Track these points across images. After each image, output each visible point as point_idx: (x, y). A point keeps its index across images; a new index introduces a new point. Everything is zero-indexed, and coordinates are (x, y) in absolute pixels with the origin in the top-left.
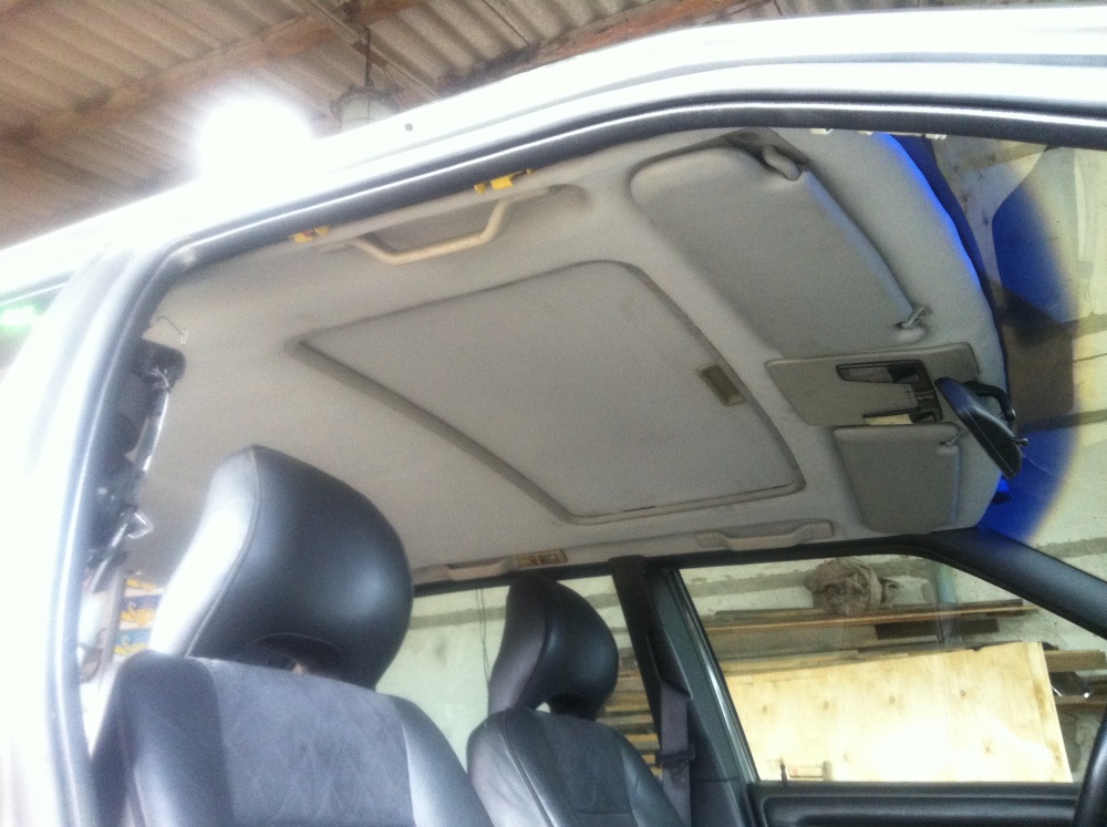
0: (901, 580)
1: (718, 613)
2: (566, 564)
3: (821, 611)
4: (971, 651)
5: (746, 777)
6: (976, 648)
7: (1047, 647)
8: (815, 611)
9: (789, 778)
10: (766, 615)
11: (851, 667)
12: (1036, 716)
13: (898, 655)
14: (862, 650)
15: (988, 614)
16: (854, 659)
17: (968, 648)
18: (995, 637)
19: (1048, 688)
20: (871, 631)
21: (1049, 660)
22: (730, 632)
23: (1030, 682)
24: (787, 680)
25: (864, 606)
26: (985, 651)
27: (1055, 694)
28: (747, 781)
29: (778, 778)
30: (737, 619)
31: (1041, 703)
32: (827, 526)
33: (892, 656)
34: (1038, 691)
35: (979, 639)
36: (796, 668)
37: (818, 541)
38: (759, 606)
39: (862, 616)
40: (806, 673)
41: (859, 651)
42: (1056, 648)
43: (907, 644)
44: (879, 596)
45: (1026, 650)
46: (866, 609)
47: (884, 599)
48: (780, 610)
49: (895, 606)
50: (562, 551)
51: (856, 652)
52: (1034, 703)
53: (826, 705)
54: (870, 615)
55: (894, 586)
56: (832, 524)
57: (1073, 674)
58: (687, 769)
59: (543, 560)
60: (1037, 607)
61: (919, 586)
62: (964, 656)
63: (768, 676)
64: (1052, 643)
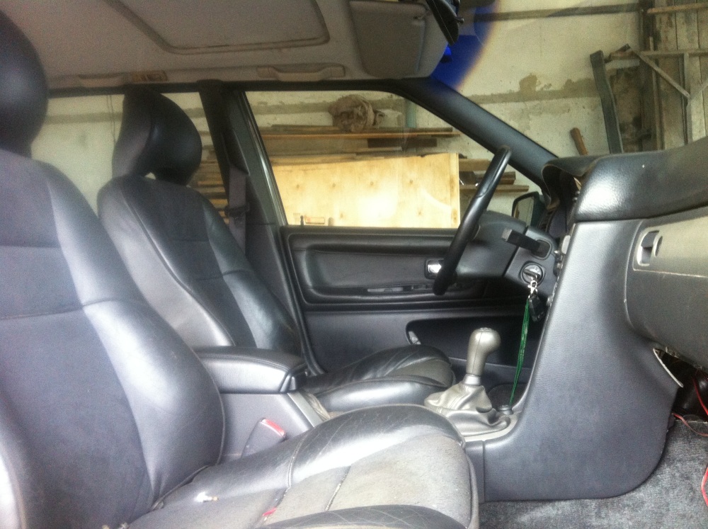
0: (386, 112)
1: (273, 126)
2: (167, 82)
3: (337, 129)
4: (419, 158)
5: (280, 223)
6: (423, 156)
7: (461, 156)
8: (333, 129)
9: (305, 224)
10: (304, 129)
11: (351, 164)
12: (449, 195)
13: (378, 158)
14: (358, 154)
15: (432, 136)
16: (353, 159)
17: (418, 155)
18: (434, 150)
19: (457, 180)
20: (366, 142)
21: (461, 164)
22: (280, 138)
23: (448, 177)
24: (312, 170)
25: (362, 126)
26: (427, 157)
27: (460, 183)
28: (281, 225)
29: (299, 224)
30: (285, 130)
31: (452, 188)
32: (340, 69)
33: (375, 158)
34: (452, 181)
35: (426, 150)
36: (318, 163)
37: (335, 79)
38: (299, 123)
39: (361, 133)
40: (324, 166)
41: (355, 154)
42: (466, 158)
43: (384, 152)
44: (372, 121)
45: (449, 157)
46: (364, 129)
47: (375, 123)
48: (312, 126)
49: (381, 128)
50: (164, 72)
51: (354, 155)
52: (449, 188)
53: (334, 185)
54: (365, 133)
55: (382, 115)
56: (344, 68)
57: (472, 173)
58: (244, 217)
59: (150, 78)
60: (459, 132)
61: (396, 116)
62: (416, 161)
63: (301, 167)
64: (464, 154)
